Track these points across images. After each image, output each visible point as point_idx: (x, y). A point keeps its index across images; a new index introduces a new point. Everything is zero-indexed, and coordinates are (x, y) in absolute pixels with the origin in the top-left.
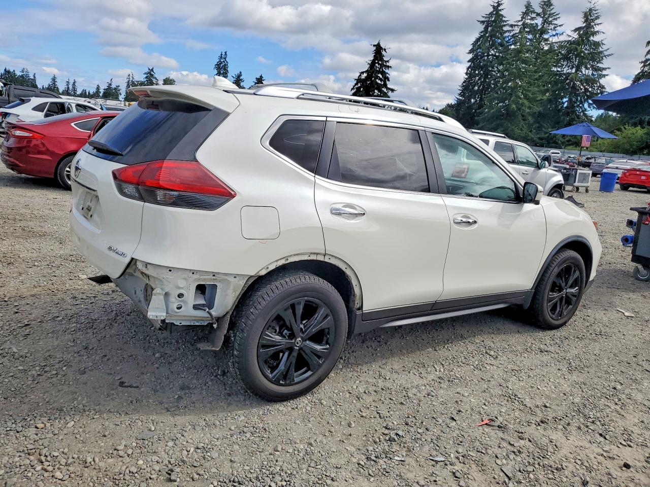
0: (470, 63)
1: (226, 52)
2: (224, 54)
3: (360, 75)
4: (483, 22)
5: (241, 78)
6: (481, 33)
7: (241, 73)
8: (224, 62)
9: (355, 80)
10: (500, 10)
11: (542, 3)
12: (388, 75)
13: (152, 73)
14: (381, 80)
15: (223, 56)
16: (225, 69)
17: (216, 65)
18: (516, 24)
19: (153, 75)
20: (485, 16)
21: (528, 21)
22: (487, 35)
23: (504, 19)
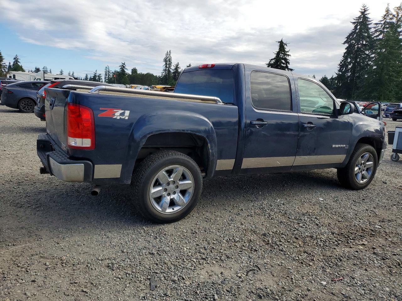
0: (346, 50)
1: (170, 51)
2: (169, 52)
3: (270, 61)
4: (354, 23)
5: (179, 66)
6: (353, 30)
7: (178, 63)
8: (169, 57)
9: (267, 64)
10: (366, 14)
11: (395, 9)
12: (288, 60)
13: (124, 66)
14: (284, 64)
15: (168, 53)
16: (170, 61)
17: (164, 59)
18: (380, 22)
19: (124, 67)
20: (356, 19)
21: (388, 21)
22: (357, 31)
23: (369, 20)
